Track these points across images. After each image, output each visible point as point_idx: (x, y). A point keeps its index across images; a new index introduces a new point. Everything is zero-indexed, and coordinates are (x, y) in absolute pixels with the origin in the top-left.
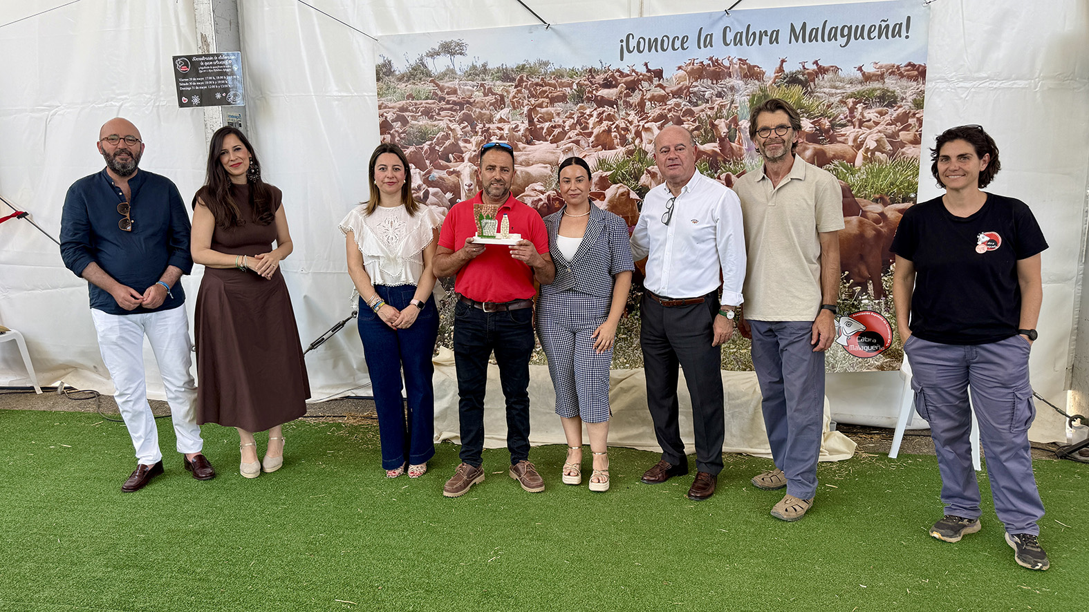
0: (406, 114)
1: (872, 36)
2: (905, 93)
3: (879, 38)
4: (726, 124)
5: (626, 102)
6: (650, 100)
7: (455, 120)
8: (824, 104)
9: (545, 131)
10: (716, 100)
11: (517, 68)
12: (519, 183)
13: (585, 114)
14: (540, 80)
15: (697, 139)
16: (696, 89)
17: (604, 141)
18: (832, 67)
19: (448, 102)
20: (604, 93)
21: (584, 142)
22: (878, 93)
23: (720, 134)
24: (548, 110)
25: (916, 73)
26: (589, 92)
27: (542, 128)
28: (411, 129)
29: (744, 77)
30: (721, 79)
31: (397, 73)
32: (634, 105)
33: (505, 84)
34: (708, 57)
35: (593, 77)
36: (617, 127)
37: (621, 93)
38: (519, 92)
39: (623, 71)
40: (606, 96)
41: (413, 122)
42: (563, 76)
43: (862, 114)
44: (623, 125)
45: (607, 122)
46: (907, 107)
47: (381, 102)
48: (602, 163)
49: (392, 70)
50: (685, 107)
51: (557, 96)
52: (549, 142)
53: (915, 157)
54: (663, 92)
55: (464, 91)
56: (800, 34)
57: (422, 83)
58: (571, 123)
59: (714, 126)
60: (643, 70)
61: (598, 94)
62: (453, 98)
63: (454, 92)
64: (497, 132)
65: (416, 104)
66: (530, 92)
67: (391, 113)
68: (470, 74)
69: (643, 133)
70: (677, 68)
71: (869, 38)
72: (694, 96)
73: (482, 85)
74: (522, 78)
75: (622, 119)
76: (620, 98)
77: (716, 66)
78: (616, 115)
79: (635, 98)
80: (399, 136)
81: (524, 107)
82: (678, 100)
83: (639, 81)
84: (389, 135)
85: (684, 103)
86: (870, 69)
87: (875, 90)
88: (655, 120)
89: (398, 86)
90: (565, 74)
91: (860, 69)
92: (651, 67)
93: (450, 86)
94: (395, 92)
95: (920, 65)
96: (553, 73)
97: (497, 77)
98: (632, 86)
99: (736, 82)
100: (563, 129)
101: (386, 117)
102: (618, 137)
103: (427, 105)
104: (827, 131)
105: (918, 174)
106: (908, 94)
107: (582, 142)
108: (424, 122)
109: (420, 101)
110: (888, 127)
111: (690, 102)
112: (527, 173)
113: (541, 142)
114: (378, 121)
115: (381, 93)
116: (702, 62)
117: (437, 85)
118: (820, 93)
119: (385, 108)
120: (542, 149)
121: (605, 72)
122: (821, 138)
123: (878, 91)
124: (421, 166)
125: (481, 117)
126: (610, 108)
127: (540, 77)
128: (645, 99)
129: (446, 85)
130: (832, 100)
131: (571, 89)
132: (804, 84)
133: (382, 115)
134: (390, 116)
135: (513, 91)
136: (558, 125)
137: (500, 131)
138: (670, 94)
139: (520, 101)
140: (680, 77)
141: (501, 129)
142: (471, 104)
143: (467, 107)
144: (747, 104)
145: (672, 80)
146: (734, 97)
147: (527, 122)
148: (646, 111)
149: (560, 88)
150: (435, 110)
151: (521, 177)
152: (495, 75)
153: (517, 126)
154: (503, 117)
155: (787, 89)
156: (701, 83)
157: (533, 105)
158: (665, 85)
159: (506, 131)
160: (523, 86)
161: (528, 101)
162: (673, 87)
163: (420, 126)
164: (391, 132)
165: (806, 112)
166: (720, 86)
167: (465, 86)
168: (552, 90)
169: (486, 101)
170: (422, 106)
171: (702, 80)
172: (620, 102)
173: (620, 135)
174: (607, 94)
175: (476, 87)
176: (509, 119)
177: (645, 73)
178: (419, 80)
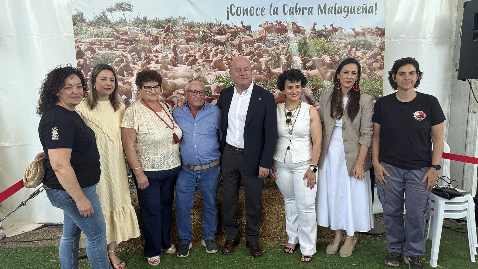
0: (94, 46)
1: (359, 12)
2: (375, 43)
3: (362, 14)
4: (286, 58)
5: (231, 43)
6: (244, 43)
7: (127, 51)
8: (336, 48)
9: (184, 58)
10: (280, 45)
11: (166, 20)
12: (169, 89)
13: (208, 49)
14: (180, 28)
15: (270, 66)
16: (269, 38)
17: (219, 65)
18: (340, 28)
20: (218, 37)
21: (207, 66)
22: (362, 43)
23: (283, 63)
24: (186, 46)
25: (380, 32)
26: (209, 37)
27: (182, 57)
28: (98, 56)
29: (295, 32)
30: (283, 33)
31: (87, 21)
32: (235, 45)
33: (158, 30)
34: (275, 21)
35: (212, 28)
36: (226, 58)
37: (228, 38)
38: (167, 35)
39: (229, 26)
40: (219, 40)
41: (99, 52)
42: (194, 27)
43: (355, 53)
44: (229, 57)
45: (220, 55)
46: (376, 50)
47: (77, 39)
48: (218, 78)
49: (84, 19)
50: (264, 48)
51: (190, 38)
52: (186, 65)
53: (381, 76)
54: (251, 39)
55: (132, 33)
56: (323, 10)
57: (105, 27)
58: (200, 54)
59: (279, 58)
60: (240, 26)
61: (215, 38)
62: (125, 37)
63: (126, 33)
64: (154, 58)
65: (100, 40)
66: (174, 35)
67: (84, 46)
68: (136, 23)
70: (259, 26)
71: (358, 13)
72: (268, 42)
73: (144, 30)
74: (169, 26)
75: (229, 53)
76: (228, 41)
77: (279, 25)
78: (226, 51)
79: (236, 42)
80: (89, 60)
81: (170, 44)
82: (260, 44)
83: (238, 32)
84: (82, 60)
85: (263, 46)
86: (358, 30)
87: (361, 41)
88: (248, 55)
89: (88, 29)
90: (195, 26)
91: (353, 29)
92: (245, 24)
93: (123, 30)
94: (86, 33)
95: (382, 29)
96: (188, 25)
98: (235, 34)
99: (290, 35)
100: (195, 58)
101: (80, 48)
102: (227, 64)
103: (107, 41)
105: (383, 85)
106: (377, 43)
107: (206, 66)
108: (106, 51)
109: (104, 39)
110: (368, 60)
111: (266, 45)
112: (174, 83)
113: (182, 65)
114: (75, 51)
115: (76, 33)
116: (272, 23)
117: (115, 29)
118: (334, 42)
119: (80, 42)
120: (182, 69)
121: (219, 26)
122: (335, 66)
123: (363, 42)
125: (144, 49)
126: (222, 47)
127: (180, 26)
128: (242, 42)
129: (121, 29)
130: (340, 45)
131: (199, 35)
132: (326, 37)
133: (78, 47)
134: (83, 48)
135: (163, 34)
136: (192, 55)
137: (156, 58)
138: (256, 40)
139: (168, 40)
140: (260, 31)
141: (156, 57)
142: (137, 41)
143: (134, 43)
144: (297, 47)
145: (257, 32)
146: (290, 43)
147: (173, 53)
148: (242, 49)
149: (192, 33)
150: (113, 45)
151: (170, 86)
152: (152, 24)
153: (167, 55)
154: (158, 50)
155: (317, 39)
156: (272, 35)
157: (176, 43)
158: (252, 35)
159: (160, 58)
160: (170, 32)
161: (173, 41)
162: (257, 36)
163: (104, 54)
164: (84, 58)
165: (327, 52)
166: (282, 37)
167: (133, 30)
168: (187, 34)
169: (147, 40)
170: (104, 41)
171: (272, 33)
172: (228, 44)
173: (228, 62)
174: (220, 39)
175: (140, 31)
176: (161, 51)
177: (241, 27)
178: (102, 26)
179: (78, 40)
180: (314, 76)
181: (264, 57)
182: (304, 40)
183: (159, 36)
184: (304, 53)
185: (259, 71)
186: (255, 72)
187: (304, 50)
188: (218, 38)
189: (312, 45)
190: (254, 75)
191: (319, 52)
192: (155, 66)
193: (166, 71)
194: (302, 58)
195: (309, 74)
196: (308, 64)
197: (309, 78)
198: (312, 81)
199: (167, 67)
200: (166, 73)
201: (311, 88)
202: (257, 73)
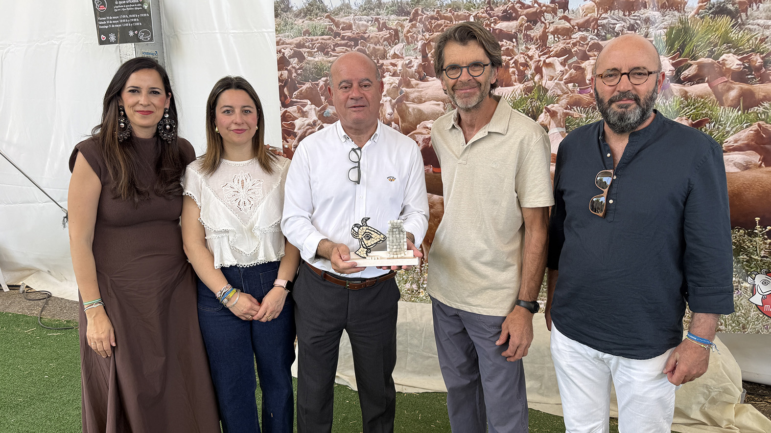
0: (303, 50)
5: (526, 36)
6: (553, 33)
8: (756, 39)
11: (412, 1)
12: (411, 120)
14: (435, 13)
16: (605, 21)
19: (343, 38)
28: (308, 65)
29: (662, 7)
30: (635, 10)
31: (294, 9)
32: (535, 38)
33: (399, 18)
35: (492, 9)
36: (516, 62)
37: (521, 25)
38: (414, 26)
39: (524, 2)
40: (505, 30)
41: (310, 58)
42: (459, 9)
44: (522, 60)
47: (279, 38)
49: (290, 6)
50: (592, 41)
54: (568, 24)
55: (358, 27)
57: (319, 18)
60: (546, 1)
61: (496, 27)
62: (348, 34)
63: (349, 27)
64: (390, 67)
65: (312, 40)
66: (425, 25)
67: (288, 50)
68: (365, 9)
69: (544, 69)
72: (603, 29)
73: (377, 20)
74: (417, 11)
75: (522, 53)
76: (520, 31)
78: (515, 50)
79: (536, 32)
80: (296, 72)
81: (418, 42)
82: (584, 33)
83: (542, 13)
84: (286, 72)
85: (591, 37)
88: (558, 55)
89: (296, 22)
90: (462, 6)
93: (345, 21)
94: (292, 28)
96: (449, 6)
97: (392, 11)
98: (534, 19)
99: (651, 13)
101: (284, 54)
102: (517, 73)
103: (322, 41)
104: (758, 69)
108: (320, 58)
109: (317, 37)
111: (597, 35)
112: (419, 110)
114: (275, 57)
115: (279, 29)
117: (333, 20)
118: (753, 25)
119: (283, 44)
120: (435, 85)
121: (505, 4)
122: (749, 77)
124: (316, 102)
125: (375, 53)
126: (508, 42)
127: (436, 10)
128: (548, 32)
129: (342, 20)
130: (767, 32)
132: (733, 15)
133: (280, 51)
134: (287, 52)
135: (407, 25)
137: (393, 68)
138: (576, 27)
139: (415, 35)
140: (587, 9)
141: (394, 65)
142: (365, 39)
143: (361, 42)
144: (664, 38)
145: (579, 12)
146: (649, 30)
147: (420, 58)
148: (548, 45)
149: (456, 21)
150: (330, 46)
151: (412, 114)
152: (390, 9)
153: (410, 62)
154: (396, 53)
155: (713, 21)
156: (612, 14)
157: (427, 40)
158: (570, 17)
159: (399, 68)
160: (418, 20)
161: (423, 35)
162: (580, 19)
163: (316, 62)
164: (288, 68)
165: (734, 47)
166: (633, 18)
167: (360, 21)
168: (448, 23)
169: (381, 36)
170: (318, 42)
171: (613, 12)
172: (520, 36)
173: (519, 70)
174: (506, 28)
175: (370, 22)
176: (402, 55)
177: (549, 3)
178: (315, 16)
179: (280, 40)
180: (698, 96)
181: (590, 58)
182: (681, 22)
183: (400, 29)
184: (678, 50)
185: (578, 86)
186: (570, 88)
187: (679, 42)
188: (503, 26)
189: (698, 33)
190: (568, 93)
191: (715, 46)
192: (392, 81)
193: (408, 90)
194: (673, 59)
195: (686, 92)
196: (687, 73)
197: (687, 101)
198: (692, 107)
199: (410, 82)
200: (407, 93)
201: (690, 121)
202: (574, 91)
